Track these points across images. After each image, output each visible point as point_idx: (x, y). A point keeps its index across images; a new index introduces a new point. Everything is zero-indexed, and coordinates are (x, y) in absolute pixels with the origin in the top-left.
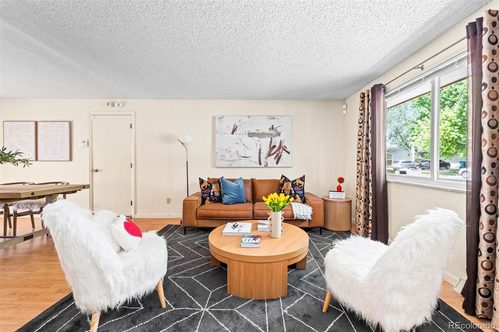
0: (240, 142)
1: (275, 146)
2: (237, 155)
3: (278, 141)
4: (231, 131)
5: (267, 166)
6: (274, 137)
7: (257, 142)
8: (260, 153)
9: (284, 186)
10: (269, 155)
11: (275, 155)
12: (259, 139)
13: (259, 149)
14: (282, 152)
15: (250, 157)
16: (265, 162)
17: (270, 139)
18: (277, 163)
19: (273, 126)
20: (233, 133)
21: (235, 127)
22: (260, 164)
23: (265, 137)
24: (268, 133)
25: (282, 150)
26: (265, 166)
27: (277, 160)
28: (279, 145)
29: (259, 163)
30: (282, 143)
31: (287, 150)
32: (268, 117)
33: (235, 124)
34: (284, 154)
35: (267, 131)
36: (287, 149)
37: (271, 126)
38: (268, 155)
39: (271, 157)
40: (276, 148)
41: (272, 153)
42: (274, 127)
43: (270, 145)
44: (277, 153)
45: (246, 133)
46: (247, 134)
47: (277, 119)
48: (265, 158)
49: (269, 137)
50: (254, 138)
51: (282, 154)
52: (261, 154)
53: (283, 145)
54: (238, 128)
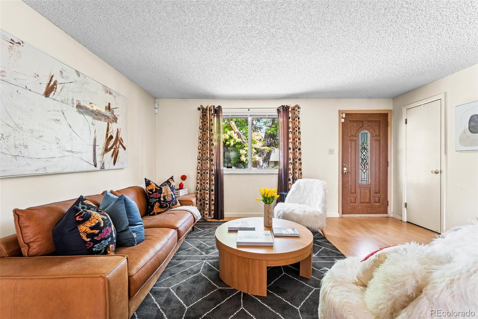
0: (61, 118)
1: (111, 137)
2: (58, 147)
3: (115, 130)
4: (43, 89)
5: (104, 168)
6: (111, 123)
7: (91, 126)
8: (95, 146)
9: (163, 191)
10: (107, 150)
11: (112, 150)
12: (94, 120)
13: (93, 138)
14: (119, 146)
15: (80, 152)
16: (101, 162)
17: (106, 123)
18: (115, 162)
19: (109, 104)
20: (47, 94)
21: (52, 83)
22: (95, 166)
23: (101, 120)
24: (105, 114)
25: (119, 145)
26: (101, 168)
27: (114, 158)
28: (116, 136)
29: (93, 164)
30: (119, 134)
31: (123, 144)
32: (104, 87)
33: (52, 76)
34: (121, 149)
35: (103, 110)
36: (123, 142)
37: (108, 105)
38: (105, 150)
39: (108, 153)
40: (113, 140)
41: (109, 147)
42: (111, 107)
43: (107, 135)
44: (114, 147)
45: (73, 103)
46: (75, 106)
47: (114, 95)
48: (102, 155)
49: (105, 121)
50: (86, 116)
51: (119, 148)
52: (97, 147)
53: (120, 137)
54: (59, 87)
